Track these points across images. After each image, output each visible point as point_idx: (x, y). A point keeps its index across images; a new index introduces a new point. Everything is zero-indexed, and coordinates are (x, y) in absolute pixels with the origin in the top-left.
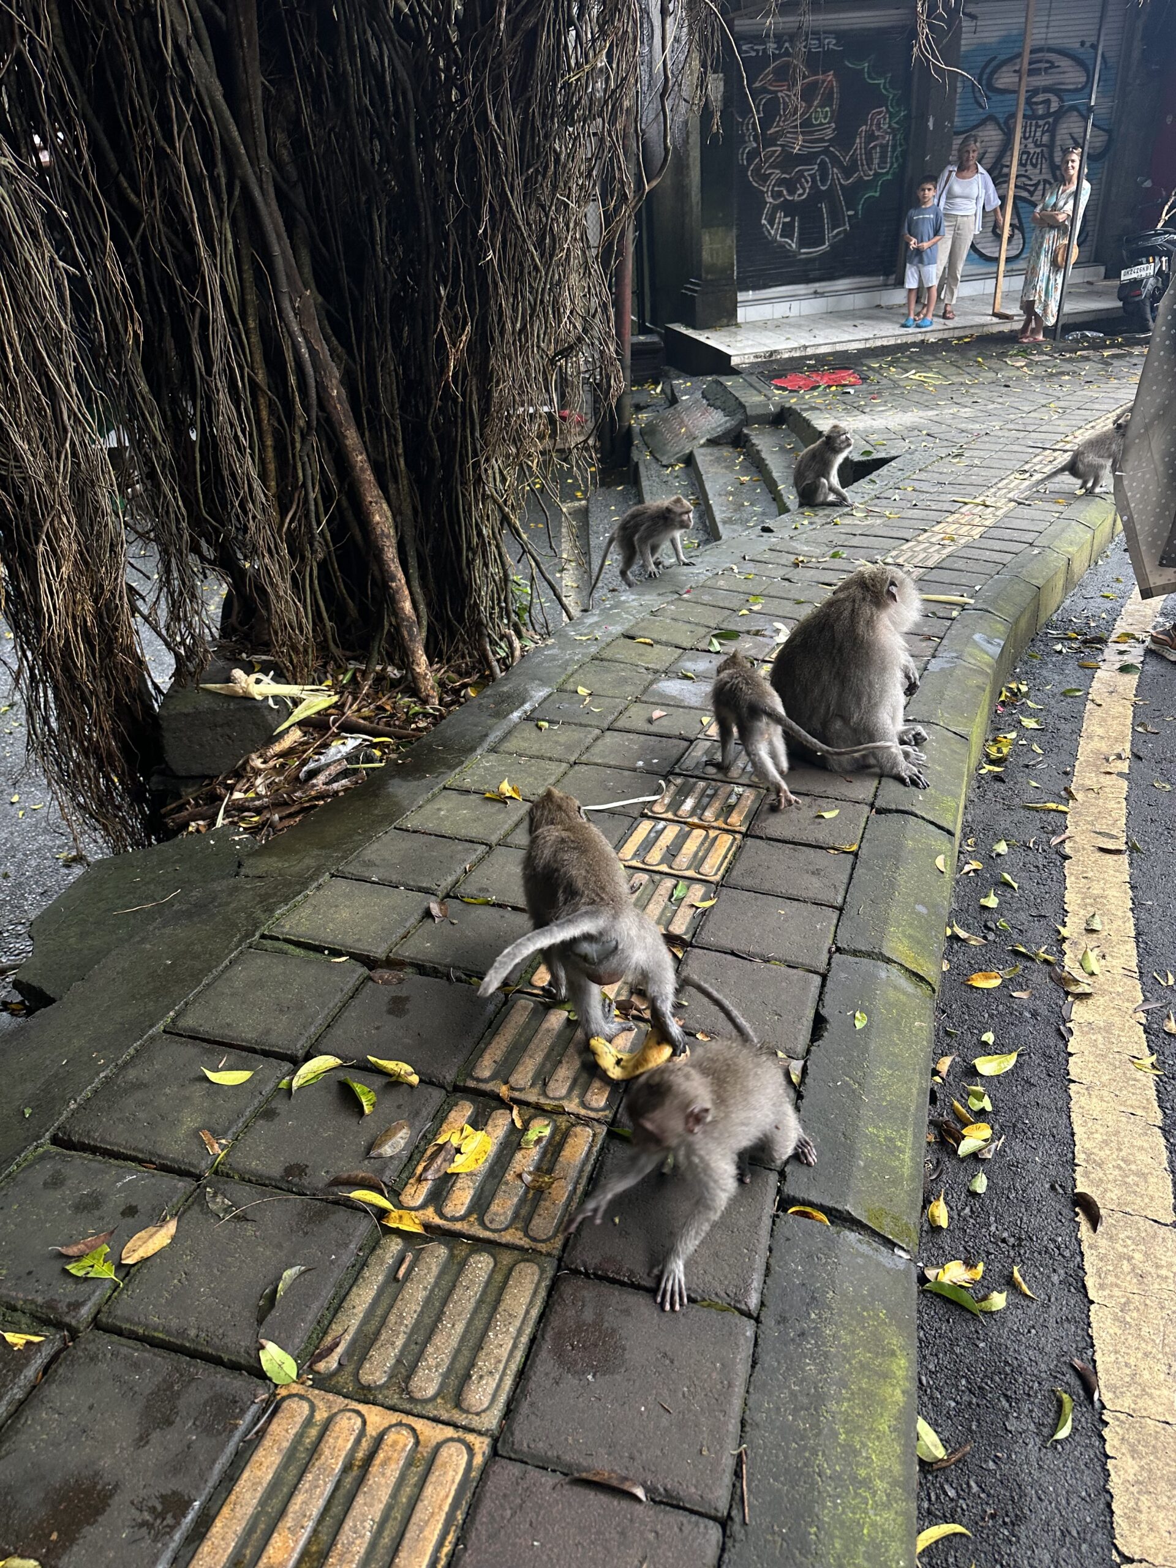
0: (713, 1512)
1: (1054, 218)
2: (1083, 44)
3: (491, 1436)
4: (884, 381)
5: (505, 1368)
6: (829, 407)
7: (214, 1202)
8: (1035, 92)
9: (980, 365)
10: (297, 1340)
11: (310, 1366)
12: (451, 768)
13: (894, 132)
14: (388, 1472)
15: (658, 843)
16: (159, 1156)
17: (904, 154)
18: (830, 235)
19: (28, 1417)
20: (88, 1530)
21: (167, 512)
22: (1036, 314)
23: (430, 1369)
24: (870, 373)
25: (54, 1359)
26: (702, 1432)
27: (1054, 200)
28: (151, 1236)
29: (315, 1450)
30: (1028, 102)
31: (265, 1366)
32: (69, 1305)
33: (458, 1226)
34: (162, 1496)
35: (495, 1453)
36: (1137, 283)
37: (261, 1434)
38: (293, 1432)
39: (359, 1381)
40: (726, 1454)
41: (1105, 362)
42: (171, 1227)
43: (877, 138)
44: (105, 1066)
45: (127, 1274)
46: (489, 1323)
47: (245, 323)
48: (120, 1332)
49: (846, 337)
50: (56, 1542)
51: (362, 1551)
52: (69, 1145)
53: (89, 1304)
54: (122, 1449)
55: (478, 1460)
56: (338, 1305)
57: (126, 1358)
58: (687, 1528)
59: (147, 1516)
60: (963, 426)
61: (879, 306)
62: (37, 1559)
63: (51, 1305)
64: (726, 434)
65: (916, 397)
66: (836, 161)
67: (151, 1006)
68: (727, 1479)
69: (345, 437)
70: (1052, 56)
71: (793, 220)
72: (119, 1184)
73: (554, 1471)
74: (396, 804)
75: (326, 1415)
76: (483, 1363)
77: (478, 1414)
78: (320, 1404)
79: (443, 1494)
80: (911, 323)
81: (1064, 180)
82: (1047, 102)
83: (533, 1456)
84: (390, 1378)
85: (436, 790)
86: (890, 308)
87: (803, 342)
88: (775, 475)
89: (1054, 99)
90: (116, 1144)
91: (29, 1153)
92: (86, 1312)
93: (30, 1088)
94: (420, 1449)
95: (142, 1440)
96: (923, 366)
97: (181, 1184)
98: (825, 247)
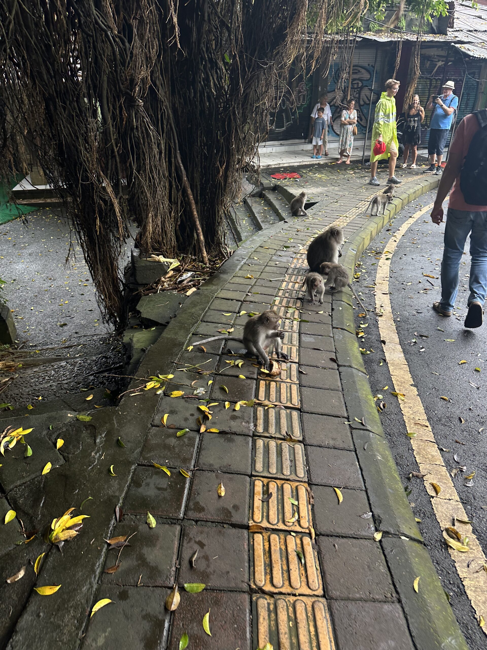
2: (369, 65)
4: (308, 177)
6: (292, 186)
8: (354, 80)
9: (339, 173)
13: (307, 91)
17: (311, 98)
18: (285, 124)
24: (303, 174)
30: (352, 84)
43: (301, 92)
49: (293, 161)
60: (336, 193)
61: (303, 150)
64: (257, 193)
65: (320, 183)
66: (288, 99)
70: (359, 69)
80: (315, 156)
82: (358, 83)
85: (232, 276)
86: (307, 151)
87: (279, 162)
88: (277, 207)
89: (360, 82)
96: (320, 172)
98: (284, 128)
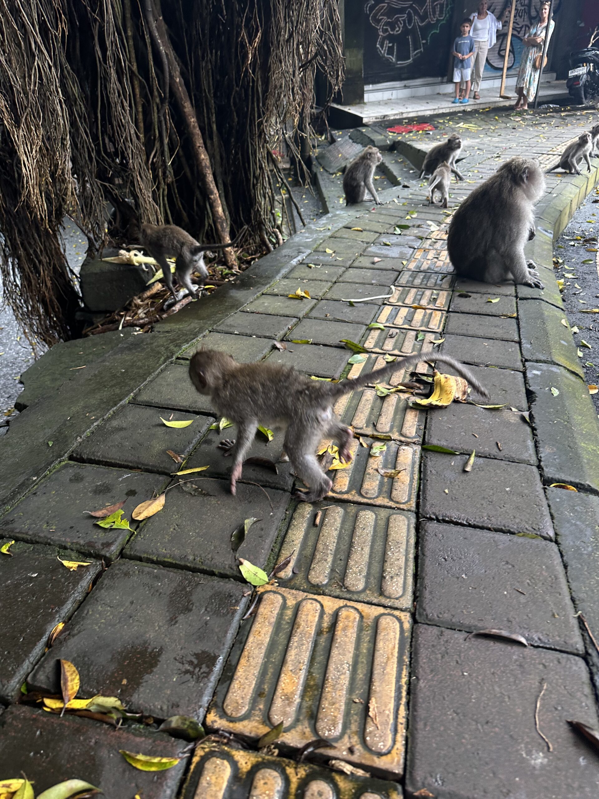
0: (575, 651)
1: (535, 41)
3: (410, 611)
4: (447, 129)
5: (405, 572)
6: (421, 140)
7: (186, 486)
9: (497, 120)
10: (262, 560)
11: (274, 575)
12: (265, 285)
14: (349, 634)
15: (399, 315)
16: (143, 464)
17: (452, 9)
18: (413, 54)
19: (89, 610)
20: (146, 677)
21: (83, 147)
22: (524, 95)
23: (355, 573)
24: (439, 125)
25: (99, 576)
26: (549, 605)
27: (535, 31)
28: (150, 505)
29: (294, 622)
31: (245, 575)
32: (103, 544)
33: (345, 497)
34: (195, 654)
35: (415, 621)
36: (577, 78)
37: (254, 615)
38: (276, 612)
39: (310, 582)
40: (571, 618)
41: (563, 118)
42: (161, 501)
44: (96, 420)
45: (138, 527)
46: (385, 547)
47: (126, 32)
48: (140, 559)
50: (126, 686)
51: (347, 683)
52: (81, 460)
53: (117, 544)
54: (160, 627)
55: (407, 626)
56: (282, 540)
57: (148, 573)
58: (563, 661)
59: (188, 667)
60: (496, 145)
61: (438, 94)
62: (116, 697)
63: (90, 544)
66: (416, 13)
67: (117, 391)
68: (577, 632)
69: (184, 107)
71: (393, 45)
72: (120, 479)
73: (460, 631)
74: (237, 300)
75: (294, 602)
76: (390, 570)
77: (397, 599)
78: (289, 596)
79: (391, 646)
80: (457, 101)
81: (541, 20)
83: (442, 622)
84: (330, 579)
85: (258, 294)
86: (445, 95)
87: (401, 111)
90: (112, 459)
91: (56, 465)
92: (114, 549)
93: (49, 432)
94: (364, 620)
95: (173, 620)
96: (466, 121)
97: (161, 478)
98: (410, 61)
